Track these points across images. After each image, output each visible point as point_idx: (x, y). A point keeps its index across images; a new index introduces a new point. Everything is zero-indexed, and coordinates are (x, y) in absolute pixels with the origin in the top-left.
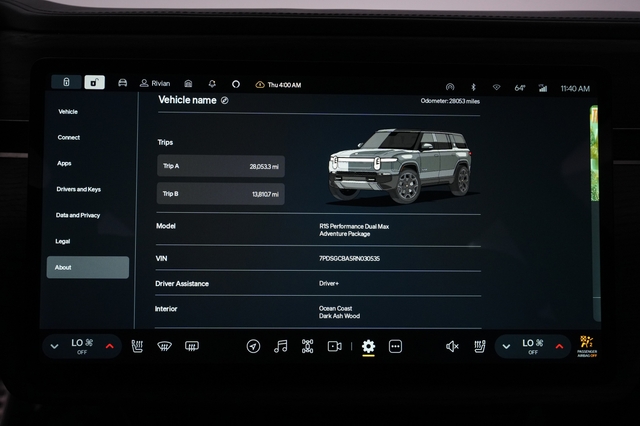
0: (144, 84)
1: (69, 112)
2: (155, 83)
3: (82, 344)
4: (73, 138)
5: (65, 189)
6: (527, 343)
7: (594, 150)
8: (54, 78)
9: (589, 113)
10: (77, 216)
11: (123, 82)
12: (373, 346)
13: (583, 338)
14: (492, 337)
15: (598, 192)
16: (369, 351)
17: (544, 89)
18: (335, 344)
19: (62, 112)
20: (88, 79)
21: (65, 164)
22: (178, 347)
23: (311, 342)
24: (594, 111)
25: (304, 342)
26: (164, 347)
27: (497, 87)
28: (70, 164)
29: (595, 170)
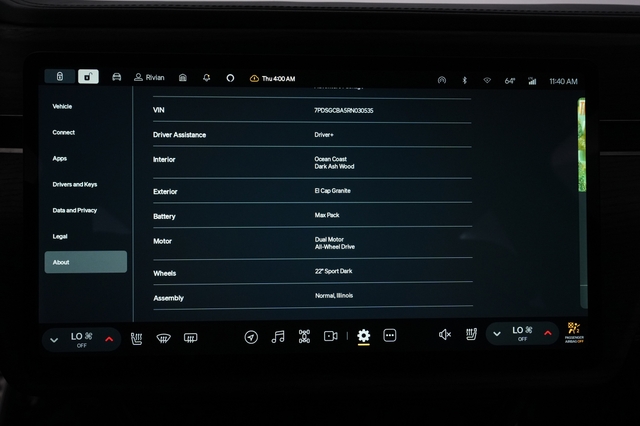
0: (138, 78)
1: (64, 107)
2: (149, 77)
3: (81, 338)
4: (68, 133)
5: (62, 185)
6: (517, 330)
7: (582, 142)
8: (47, 72)
9: (576, 106)
10: (74, 211)
11: (117, 76)
12: (368, 335)
13: (570, 325)
14: (483, 325)
15: (585, 182)
16: (364, 340)
17: (533, 82)
18: (331, 334)
19: (56, 106)
20: (82, 73)
21: (61, 159)
22: (177, 339)
23: (308, 332)
24: (582, 103)
25: (301, 332)
26: (163, 339)
27: (487, 80)
28: (65, 159)
29: (582, 162)
